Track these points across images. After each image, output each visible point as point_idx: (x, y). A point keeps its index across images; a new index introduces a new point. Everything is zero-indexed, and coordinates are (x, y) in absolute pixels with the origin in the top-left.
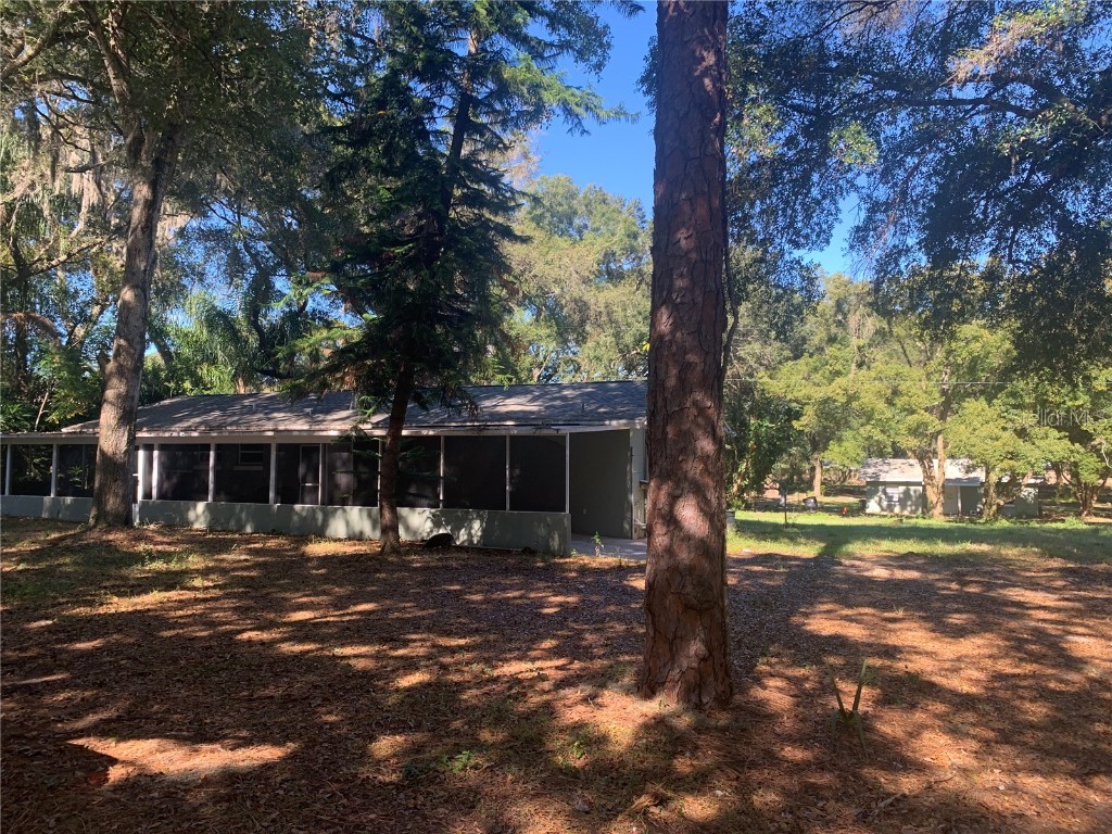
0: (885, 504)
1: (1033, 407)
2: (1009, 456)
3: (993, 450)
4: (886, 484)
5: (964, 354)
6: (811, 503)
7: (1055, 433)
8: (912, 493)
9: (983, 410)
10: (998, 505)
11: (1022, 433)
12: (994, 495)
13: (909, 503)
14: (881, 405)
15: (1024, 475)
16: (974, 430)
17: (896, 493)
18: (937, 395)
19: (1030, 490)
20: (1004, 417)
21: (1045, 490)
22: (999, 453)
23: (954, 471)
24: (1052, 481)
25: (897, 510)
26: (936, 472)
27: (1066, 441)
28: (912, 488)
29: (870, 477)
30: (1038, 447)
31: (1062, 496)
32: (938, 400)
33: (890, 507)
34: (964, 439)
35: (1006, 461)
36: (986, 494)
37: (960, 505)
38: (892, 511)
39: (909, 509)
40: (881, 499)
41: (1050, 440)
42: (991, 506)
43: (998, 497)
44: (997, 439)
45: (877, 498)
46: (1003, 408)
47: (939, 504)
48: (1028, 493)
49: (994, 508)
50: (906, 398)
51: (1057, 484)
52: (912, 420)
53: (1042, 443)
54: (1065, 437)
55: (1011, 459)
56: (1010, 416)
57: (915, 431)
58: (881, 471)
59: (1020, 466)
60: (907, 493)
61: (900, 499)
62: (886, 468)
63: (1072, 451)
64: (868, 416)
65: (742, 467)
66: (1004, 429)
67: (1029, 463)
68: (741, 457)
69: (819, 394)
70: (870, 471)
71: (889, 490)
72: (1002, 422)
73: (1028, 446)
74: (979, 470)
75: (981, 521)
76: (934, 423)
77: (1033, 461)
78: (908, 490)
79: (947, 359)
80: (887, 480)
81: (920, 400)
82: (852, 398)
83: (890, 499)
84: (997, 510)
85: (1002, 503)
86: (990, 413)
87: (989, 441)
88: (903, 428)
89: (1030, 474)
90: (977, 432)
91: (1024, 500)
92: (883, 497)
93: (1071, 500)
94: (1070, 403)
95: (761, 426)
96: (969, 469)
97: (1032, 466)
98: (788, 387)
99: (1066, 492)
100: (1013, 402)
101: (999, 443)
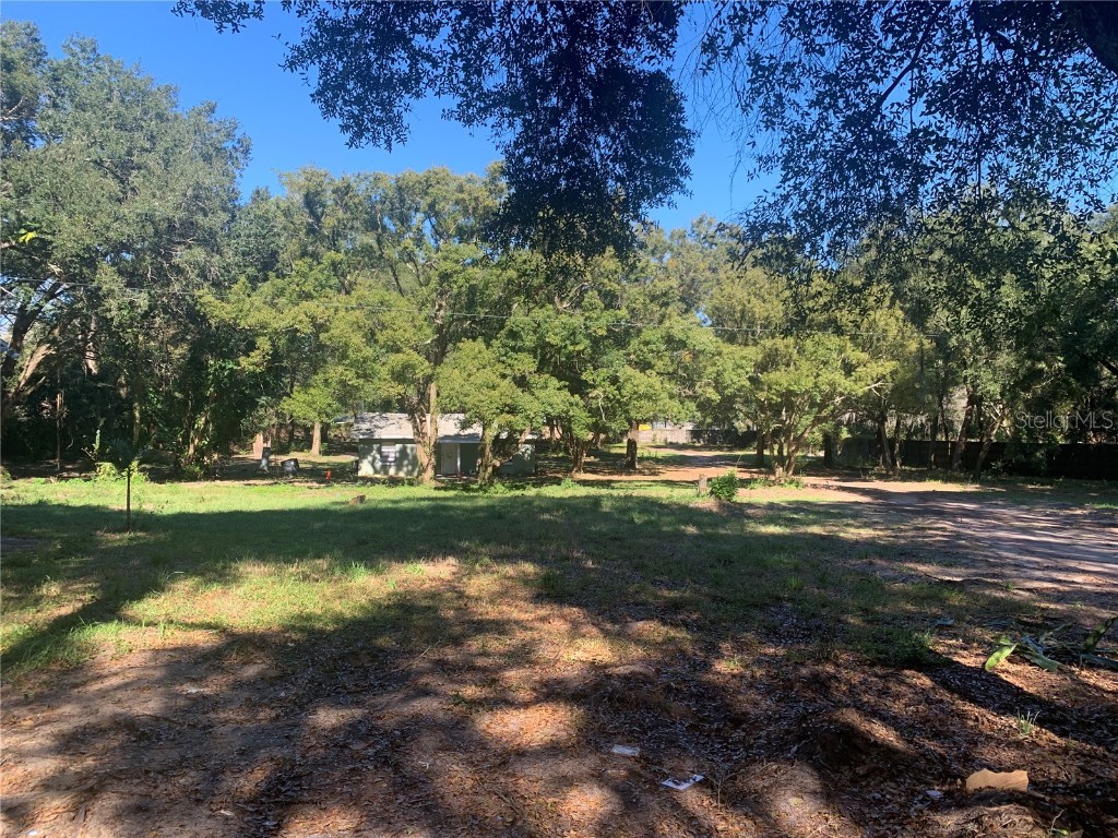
0: (378, 464)
1: (533, 351)
2: (507, 408)
3: (488, 400)
4: (382, 442)
5: (461, 281)
6: (290, 467)
7: (554, 382)
8: (409, 451)
9: (480, 352)
10: (494, 466)
11: (522, 382)
12: (490, 455)
13: (406, 462)
14: (357, 339)
15: (521, 432)
16: (469, 375)
17: (392, 452)
18: (428, 331)
19: (528, 446)
20: (503, 362)
21: (541, 445)
22: (496, 405)
23: (448, 426)
24: (548, 436)
25: (392, 471)
26: (428, 428)
27: (566, 392)
28: (409, 446)
29: (363, 434)
30: (537, 398)
31: (554, 451)
32: (429, 337)
33: (385, 468)
34: (457, 387)
35: (504, 415)
36: (482, 454)
37: (459, 464)
38: (386, 473)
39: (405, 469)
40: (374, 459)
41: (551, 391)
42: (486, 467)
43: (494, 457)
44: (494, 387)
45: (370, 458)
46: (502, 351)
47: (430, 467)
48: (525, 450)
49: (490, 469)
50: (390, 332)
51: (551, 439)
52: (396, 359)
53: (542, 394)
54: (565, 386)
55: (508, 412)
56: (509, 361)
57: (400, 376)
58: (376, 427)
59: (518, 420)
60: (403, 452)
61: (396, 458)
62: (382, 424)
63: (571, 404)
64: (341, 352)
65: (201, 422)
66: (504, 376)
67: (527, 417)
68: (198, 409)
69: (281, 323)
70: (365, 426)
71: (385, 449)
72: (500, 368)
73: (527, 396)
74: (475, 426)
75: (475, 487)
76: (424, 367)
77: (532, 415)
78: (405, 448)
79: (441, 286)
80: (383, 437)
81: (407, 335)
82: (320, 328)
83: (384, 458)
84: (493, 471)
85: (498, 464)
86: (488, 355)
87: (485, 391)
88: (384, 372)
89: (528, 430)
90: (472, 378)
91: (520, 458)
92: (378, 456)
93: (561, 455)
94: (571, 348)
95: (223, 369)
96: (465, 425)
97: (531, 422)
98: (241, 311)
99: (557, 446)
100: (512, 343)
101: (496, 393)
